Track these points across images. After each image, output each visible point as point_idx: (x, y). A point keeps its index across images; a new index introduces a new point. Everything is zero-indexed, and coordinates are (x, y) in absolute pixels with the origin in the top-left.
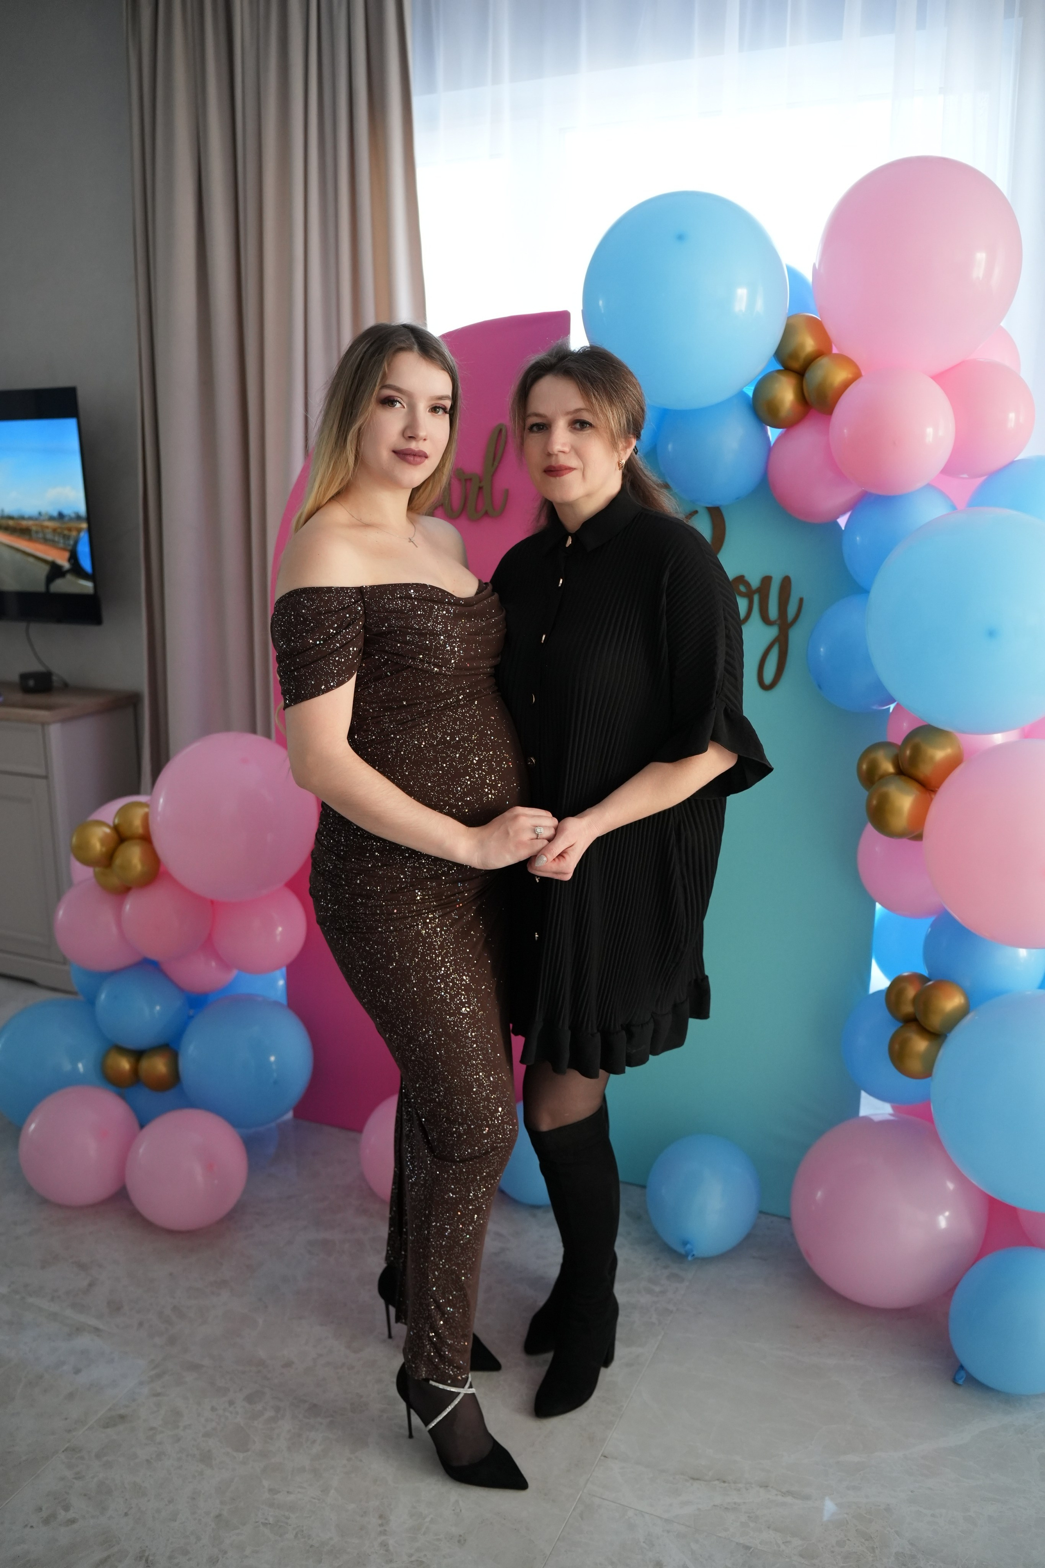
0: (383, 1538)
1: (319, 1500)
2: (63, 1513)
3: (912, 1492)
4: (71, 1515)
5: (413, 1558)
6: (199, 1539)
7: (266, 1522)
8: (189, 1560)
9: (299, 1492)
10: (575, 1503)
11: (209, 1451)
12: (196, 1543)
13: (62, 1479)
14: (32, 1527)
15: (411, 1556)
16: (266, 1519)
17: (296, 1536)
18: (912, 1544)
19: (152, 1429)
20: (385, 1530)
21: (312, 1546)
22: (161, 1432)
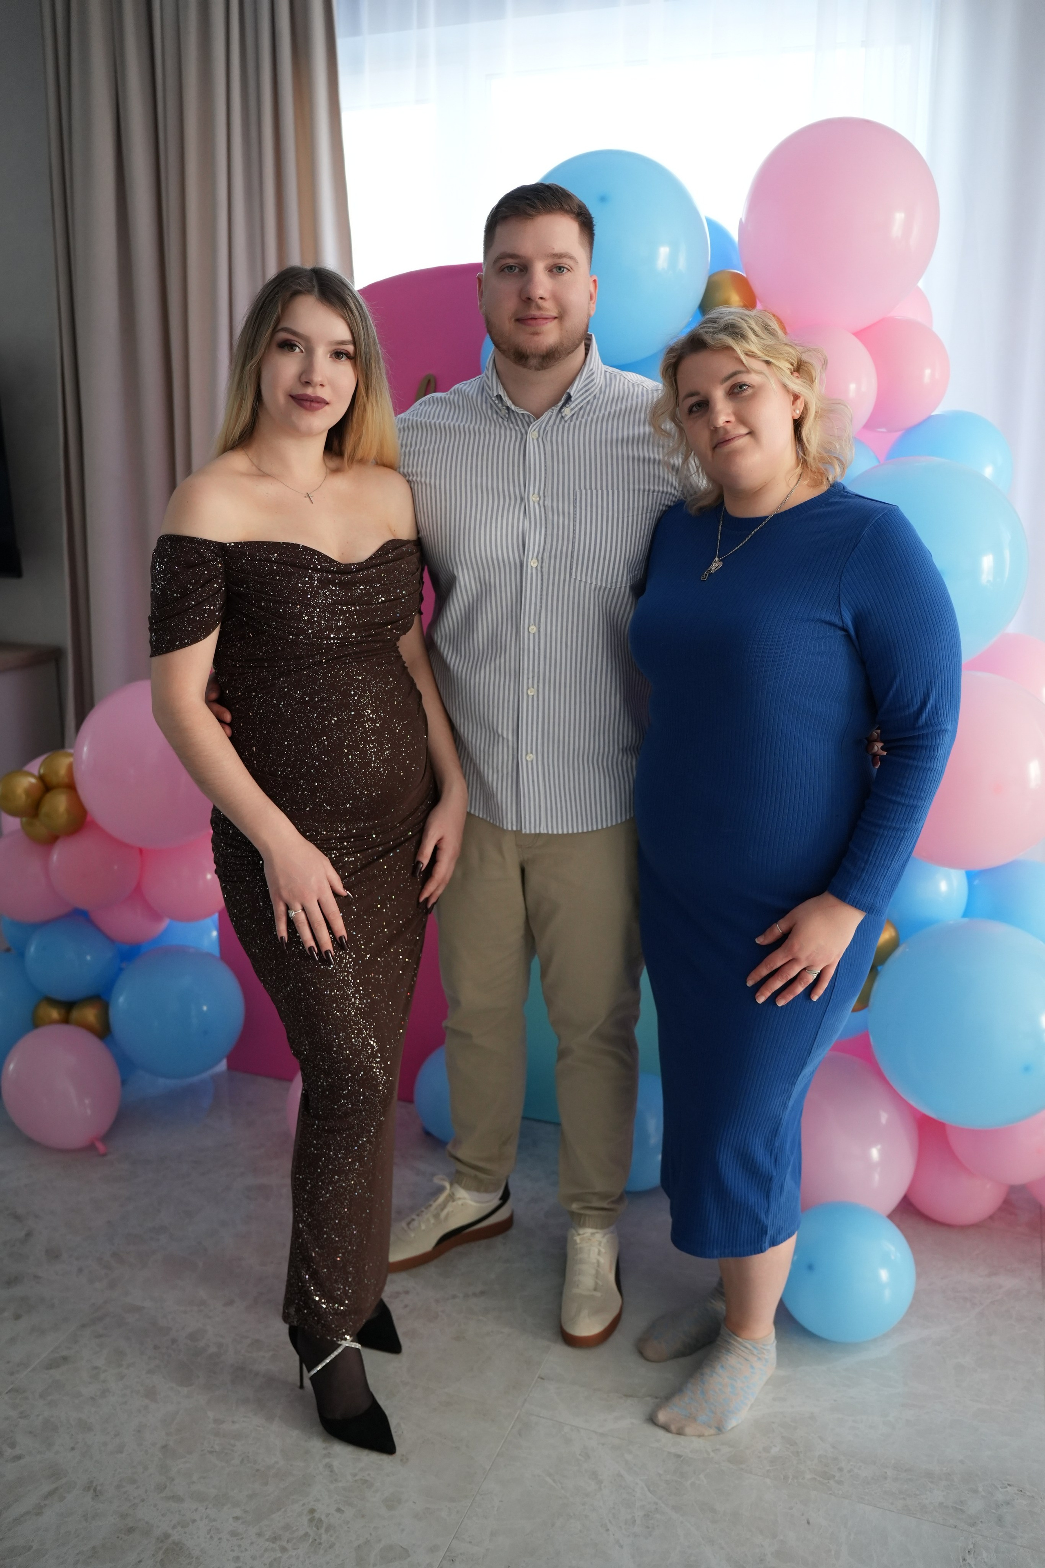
0: (327, 1460)
1: (264, 1428)
2: (9, 1450)
3: (835, 1401)
4: (17, 1451)
5: (357, 1478)
6: (146, 1468)
7: (212, 1450)
8: (137, 1488)
9: (243, 1421)
10: (513, 1422)
11: (153, 1387)
12: (143, 1472)
13: (7, 1418)
15: (355, 1475)
16: (212, 1447)
17: (242, 1461)
18: (834, 1447)
19: (96, 1368)
20: (329, 1453)
21: (258, 1470)
22: (105, 1371)
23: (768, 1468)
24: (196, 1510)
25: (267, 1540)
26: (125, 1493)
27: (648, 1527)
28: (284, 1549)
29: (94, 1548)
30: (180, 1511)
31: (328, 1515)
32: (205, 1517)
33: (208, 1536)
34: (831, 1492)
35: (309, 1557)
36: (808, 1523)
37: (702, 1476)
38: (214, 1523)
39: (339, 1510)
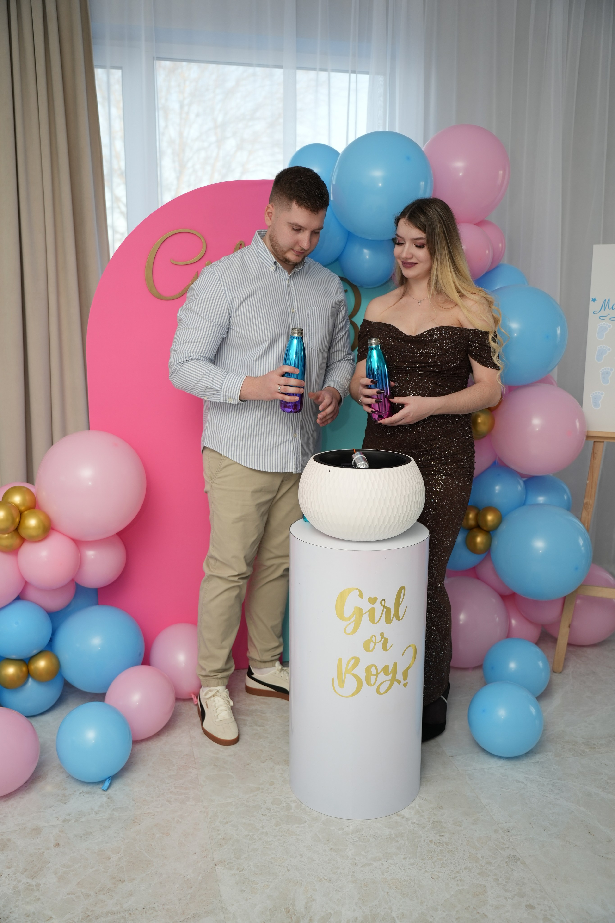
0: (410, 822)
1: (364, 822)
3: (564, 723)
5: (431, 822)
7: (354, 840)
8: (343, 869)
9: (351, 824)
11: (288, 830)
12: (337, 863)
13: (235, 874)
14: (250, 898)
16: (353, 840)
17: (375, 839)
19: (247, 836)
20: (407, 819)
21: (386, 838)
22: (253, 835)
23: (572, 753)
24: (382, 864)
25: (428, 859)
26: (341, 873)
27: (559, 789)
28: (441, 859)
29: (359, 899)
30: (376, 868)
31: (439, 840)
32: (390, 865)
33: (403, 870)
34: (600, 753)
35: (454, 857)
36: (606, 765)
37: (553, 765)
38: (397, 865)
39: (441, 836)
